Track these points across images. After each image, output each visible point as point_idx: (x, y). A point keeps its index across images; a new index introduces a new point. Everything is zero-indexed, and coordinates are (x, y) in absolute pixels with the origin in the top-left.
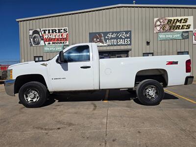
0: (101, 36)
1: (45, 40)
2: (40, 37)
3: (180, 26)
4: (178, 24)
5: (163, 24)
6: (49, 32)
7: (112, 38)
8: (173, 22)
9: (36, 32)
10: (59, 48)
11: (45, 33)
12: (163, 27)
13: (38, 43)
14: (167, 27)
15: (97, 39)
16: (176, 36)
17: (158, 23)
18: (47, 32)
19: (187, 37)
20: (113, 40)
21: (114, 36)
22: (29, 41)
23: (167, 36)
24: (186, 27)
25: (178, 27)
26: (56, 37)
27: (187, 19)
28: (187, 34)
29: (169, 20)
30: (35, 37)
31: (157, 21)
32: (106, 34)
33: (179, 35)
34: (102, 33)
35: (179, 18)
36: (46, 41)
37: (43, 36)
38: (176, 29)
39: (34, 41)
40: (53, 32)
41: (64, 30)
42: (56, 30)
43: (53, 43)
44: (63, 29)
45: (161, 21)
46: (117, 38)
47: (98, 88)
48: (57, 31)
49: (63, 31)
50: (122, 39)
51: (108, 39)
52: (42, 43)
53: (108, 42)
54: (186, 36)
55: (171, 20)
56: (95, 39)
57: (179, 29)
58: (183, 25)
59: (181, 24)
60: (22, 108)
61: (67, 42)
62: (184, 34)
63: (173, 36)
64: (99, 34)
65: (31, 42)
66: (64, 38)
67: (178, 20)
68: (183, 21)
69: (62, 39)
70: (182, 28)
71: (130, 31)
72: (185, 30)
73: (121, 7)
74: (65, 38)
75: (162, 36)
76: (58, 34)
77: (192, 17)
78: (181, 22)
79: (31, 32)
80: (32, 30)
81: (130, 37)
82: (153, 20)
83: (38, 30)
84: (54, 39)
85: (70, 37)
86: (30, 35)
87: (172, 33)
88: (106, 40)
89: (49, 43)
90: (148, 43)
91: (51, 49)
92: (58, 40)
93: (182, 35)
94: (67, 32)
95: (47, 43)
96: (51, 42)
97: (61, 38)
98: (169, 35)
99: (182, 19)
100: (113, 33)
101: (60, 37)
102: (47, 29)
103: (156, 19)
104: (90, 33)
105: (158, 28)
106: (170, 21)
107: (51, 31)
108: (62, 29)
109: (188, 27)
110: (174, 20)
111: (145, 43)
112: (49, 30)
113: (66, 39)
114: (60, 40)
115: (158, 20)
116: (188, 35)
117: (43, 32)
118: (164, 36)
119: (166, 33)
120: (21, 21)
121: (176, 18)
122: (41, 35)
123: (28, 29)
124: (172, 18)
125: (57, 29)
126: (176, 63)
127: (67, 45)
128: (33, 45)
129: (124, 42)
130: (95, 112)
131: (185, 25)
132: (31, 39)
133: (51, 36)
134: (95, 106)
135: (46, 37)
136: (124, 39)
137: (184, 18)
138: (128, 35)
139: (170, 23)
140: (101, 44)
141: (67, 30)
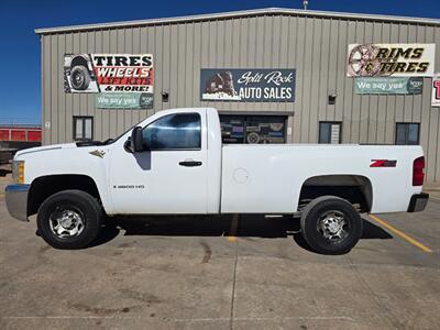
0: (226, 78)
1: (100, 81)
2: (90, 72)
3: (405, 64)
4: (401, 59)
5: (367, 57)
6: (110, 63)
7: (251, 84)
8: (391, 56)
9: (79, 61)
10: (130, 101)
11: (100, 64)
12: (367, 65)
13: (84, 87)
14: (377, 66)
15: (219, 82)
16: (396, 86)
17: (357, 56)
18: (105, 62)
19: (420, 91)
20: (253, 89)
21: (257, 78)
22: (62, 81)
23: (375, 86)
24: (417, 68)
25: (401, 67)
26: (126, 75)
27: (422, 49)
28: (419, 83)
29: (381, 50)
30: (77, 73)
31: (353, 51)
32: (238, 73)
33: (401, 86)
34: (231, 70)
35: (405, 47)
36: (102, 83)
37: (95, 71)
38: (396, 70)
39: (74, 82)
40: (118, 64)
41: (144, 59)
42: (125, 59)
43: (118, 88)
44: (142, 57)
45: (364, 50)
46: (263, 84)
47: (216, 211)
48: (128, 62)
49: (141, 61)
50: (275, 86)
51: (243, 85)
52: (93, 86)
53: (243, 93)
54: (416, 89)
55: (387, 50)
56: (213, 85)
57: (402, 70)
58: (411, 64)
59: (408, 61)
60: (43, 250)
61: (151, 87)
62: (412, 83)
63: (388, 86)
64: (223, 72)
65: (66, 83)
66: (142, 79)
67: (400, 50)
68: (412, 54)
69: (139, 81)
70: (408, 70)
71: (294, 71)
72: (415, 74)
73: (276, 14)
74: (146, 79)
75: (363, 85)
76: (131, 68)
77: (433, 46)
78: (407, 57)
79: (68, 61)
80: (70, 55)
81: (292, 85)
82: (347, 47)
83: (85, 56)
84: (121, 79)
85: (157, 77)
86: (66, 68)
87: (386, 80)
88: (237, 88)
89: (109, 89)
90: (332, 100)
91: (112, 101)
92: (129, 81)
93: (409, 85)
94: (150, 64)
95: (103, 87)
96: (114, 87)
97: (136, 79)
98: (380, 85)
99: (410, 50)
100: (254, 72)
101: (135, 75)
102: (106, 55)
103: (351, 47)
104: (202, 70)
105: (357, 67)
106: (383, 52)
107: (114, 61)
108: (139, 58)
109: (424, 67)
110: (393, 50)
111: (325, 100)
112: (110, 59)
113: (147, 81)
114: (133, 81)
115: (358, 49)
116: (422, 86)
117: (95, 62)
118: (368, 86)
119: (372, 79)
120: (46, 34)
121: (397, 46)
122: (91, 68)
123: (62, 53)
124: (389, 46)
125: (127, 56)
126: (392, 164)
127: (151, 95)
128: (73, 90)
129: (279, 95)
130: (208, 266)
131: (416, 64)
132: (69, 77)
133: (114, 73)
134: (209, 252)
135: (101, 73)
136: (279, 88)
137: (414, 46)
138: (288, 80)
139: (384, 56)
140: (226, 96)
141: (151, 60)
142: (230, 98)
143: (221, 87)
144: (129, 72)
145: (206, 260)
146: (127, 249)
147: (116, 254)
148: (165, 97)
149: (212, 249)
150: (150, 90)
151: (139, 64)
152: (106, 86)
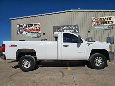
0: (60, 28)
2: (24, 29)
3: (107, 22)
4: (106, 20)
5: (97, 20)
6: (29, 26)
7: (67, 29)
8: (103, 20)
9: (21, 26)
10: (34, 35)
11: (26, 26)
12: (97, 22)
13: (22, 33)
14: (100, 23)
15: (58, 29)
16: (105, 27)
17: (94, 20)
18: (28, 26)
19: (112, 28)
20: (67, 30)
21: (68, 28)
23: (100, 28)
25: (106, 22)
27: (111, 18)
28: (112, 26)
29: (100, 18)
30: (20, 29)
31: (93, 19)
32: (63, 27)
33: (107, 27)
34: (61, 26)
35: (107, 17)
36: (27, 31)
38: (105, 23)
39: (20, 31)
40: (31, 26)
41: (38, 24)
42: (33, 25)
43: (31, 32)
45: (96, 19)
46: (70, 29)
48: (34, 25)
49: (37, 25)
50: (73, 29)
51: (65, 30)
52: (24, 32)
53: (65, 32)
55: (102, 18)
56: (57, 30)
57: (107, 23)
58: (109, 21)
59: (108, 21)
62: (110, 26)
63: (103, 28)
65: (17, 32)
67: (105, 18)
68: (109, 19)
69: (37, 30)
70: (108, 23)
71: (78, 25)
72: (110, 24)
73: (72, 11)
75: (97, 28)
77: (114, 17)
79: (18, 26)
80: (18, 24)
81: (78, 29)
82: (91, 18)
83: (22, 25)
84: (32, 30)
85: (42, 29)
86: (17, 28)
87: (102, 26)
88: (63, 30)
89: (29, 33)
90: (89, 32)
91: (30, 36)
92: (34, 30)
94: (40, 26)
95: (27, 32)
96: (30, 32)
97: (36, 30)
98: (101, 27)
99: (108, 18)
100: (67, 26)
101: (36, 29)
102: (28, 24)
103: (92, 18)
104: (54, 26)
105: (94, 23)
106: (101, 19)
107: (30, 26)
109: (112, 22)
110: (104, 18)
111: (87, 32)
112: (29, 25)
113: (39, 30)
115: (94, 18)
116: (112, 27)
117: (25, 26)
118: (98, 28)
119: (99, 26)
120: (12, 20)
122: (24, 28)
123: (16, 24)
124: (102, 17)
127: (40, 34)
128: (19, 34)
129: (74, 32)
130: (64, 78)
131: (110, 21)
132: (18, 30)
133: (30, 29)
134: (63, 74)
135: (27, 29)
136: (74, 30)
137: (109, 17)
138: (76, 27)
139: (101, 20)
141: (40, 25)
143: (59, 30)
144: (34, 28)
145: (63, 76)
146: (37, 75)
147: (34, 76)
148: (44, 34)
149: (64, 73)
150: (40, 32)
151: (37, 26)
152: (28, 32)
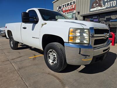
0: (100, 1)
1: (64, 12)
2: (62, 10)
10: (70, 16)
11: (64, 7)
15: (97, 3)
20: (112, 2)
26: (69, 9)
40: (67, 6)
49: (73, 3)
51: (107, 2)
53: (107, 5)
56: (95, 5)
61: (75, 11)
69: (72, 10)
74: (74, 8)
76: (70, 6)
79: (58, 8)
83: (61, 6)
88: (104, 4)
92: (70, 10)
94: (75, 3)
96: (66, 13)
101: (71, 8)
107: (66, 5)
108: (72, 2)
120: (54, 3)
123: (57, 6)
125: (69, 3)
133: (66, 9)
135: (64, 9)
140: (99, 8)
142: (101, 8)
143: (97, 5)
148: (79, 13)
150: (75, 12)
151: (72, 4)
